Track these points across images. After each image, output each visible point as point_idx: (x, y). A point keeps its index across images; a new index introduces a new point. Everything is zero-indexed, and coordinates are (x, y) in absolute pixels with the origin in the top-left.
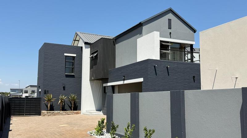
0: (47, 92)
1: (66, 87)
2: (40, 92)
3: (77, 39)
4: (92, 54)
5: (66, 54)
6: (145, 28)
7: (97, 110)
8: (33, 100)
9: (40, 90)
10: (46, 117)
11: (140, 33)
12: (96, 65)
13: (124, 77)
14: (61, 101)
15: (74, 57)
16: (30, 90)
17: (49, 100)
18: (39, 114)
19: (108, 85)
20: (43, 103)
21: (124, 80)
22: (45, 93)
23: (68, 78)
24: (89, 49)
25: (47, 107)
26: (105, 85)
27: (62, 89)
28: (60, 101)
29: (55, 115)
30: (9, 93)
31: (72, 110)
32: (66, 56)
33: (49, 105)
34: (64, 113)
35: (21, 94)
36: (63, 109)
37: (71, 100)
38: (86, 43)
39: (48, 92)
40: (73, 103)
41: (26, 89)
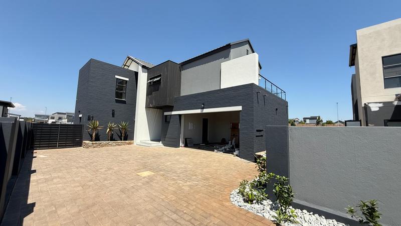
0: (91, 119)
1: (115, 113)
2: (80, 118)
3: (127, 65)
4: (150, 79)
5: (117, 77)
6: (233, 51)
7: (152, 140)
8: (71, 128)
9: (80, 116)
10: (90, 149)
11: (227, 57)
12: (158, 90)
13: (203, 104)
14: (110, 130)
15: (126, 81)
16: (57, 116)
17: (95, 128)
18: (79, 144)
19: (172, 114)
20: (85, 132)
21: (203, 108)
22: (89, 119)
23: (117, 104)
24: (147, 74)
25: (91, 136)
26: (166, 114)
27: (111, 115)
28: (108, 130)
29: (102, 146)
30: (34, 119)
31: (121, 140)
32: (117, 79)
33: (94, 135)
34: (114, 144)
35: (47, 119)
36: (112, 139)
37: (122, 128)
38: (143, 67)
39: (93, 118)
40: (123, 132)
41: (53, 116)
